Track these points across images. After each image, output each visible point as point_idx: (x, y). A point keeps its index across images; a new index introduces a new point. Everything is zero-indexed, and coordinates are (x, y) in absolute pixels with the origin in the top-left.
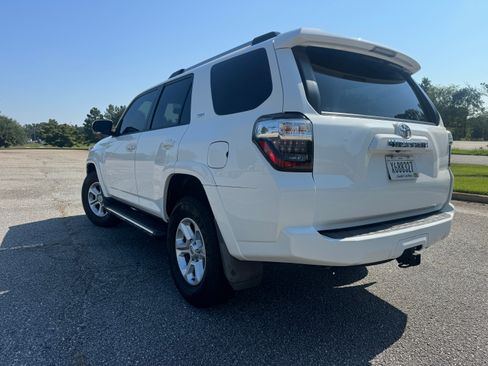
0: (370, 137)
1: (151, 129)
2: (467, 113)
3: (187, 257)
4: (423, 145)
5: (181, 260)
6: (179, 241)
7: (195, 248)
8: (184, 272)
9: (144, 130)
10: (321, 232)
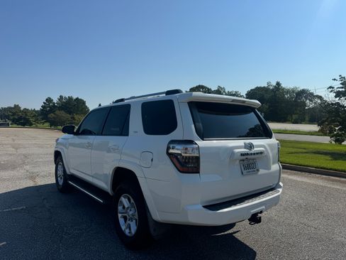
0: (230, 151)
1: (102, 135)
2: (306, 106)
3: (125, 218)
4: (261, 153)
5: (121, 221)
6: (120, 208)
7: (131, 213)
8: (123, 228)
9: (98, 135)
10: (204, 207)
